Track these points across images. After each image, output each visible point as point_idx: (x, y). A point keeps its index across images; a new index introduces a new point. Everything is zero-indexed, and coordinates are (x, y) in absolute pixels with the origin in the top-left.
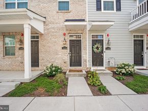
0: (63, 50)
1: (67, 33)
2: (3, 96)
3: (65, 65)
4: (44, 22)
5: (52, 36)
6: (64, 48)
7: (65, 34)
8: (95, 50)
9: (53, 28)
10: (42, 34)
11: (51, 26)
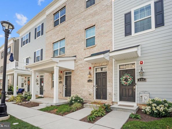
0: (89, 83)
1: (92, 66)
2: (38, 110)
3: (90, 97)
4: (75, 60)
5: (80, 70)
6: (90, 81)
7: (90, 68)
8: (124, 82)
9: (81, 64)
10: (73, 71)
11: (80, 62)
